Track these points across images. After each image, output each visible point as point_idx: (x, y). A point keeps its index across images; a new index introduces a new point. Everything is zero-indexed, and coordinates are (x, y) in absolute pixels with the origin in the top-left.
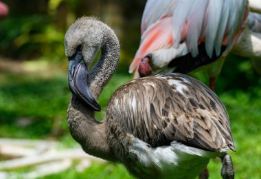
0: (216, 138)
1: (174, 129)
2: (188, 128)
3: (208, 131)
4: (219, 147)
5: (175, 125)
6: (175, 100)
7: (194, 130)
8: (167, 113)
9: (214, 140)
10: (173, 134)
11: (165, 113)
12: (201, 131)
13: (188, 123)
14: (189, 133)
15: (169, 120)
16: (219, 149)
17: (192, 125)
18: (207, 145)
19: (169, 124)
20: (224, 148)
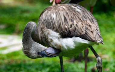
0: (95, 36)
1: (75, 29)
2: (82, 29)
3: (92, 32)
4: (96, 40)
5: (76, 27)
6: (76, 14)
7: (85, 31)
8: (73, 21)
9: (94, 36)
10: (75, 31)
11: (72, 21)
12: (88, 32)
13: (82, 27)
14: (82, 32)
15: (73, 24)
16: (96, 41)
17: (84, 28)
18: (91, 38)
19: (73, 26)
20: (99, 40)
